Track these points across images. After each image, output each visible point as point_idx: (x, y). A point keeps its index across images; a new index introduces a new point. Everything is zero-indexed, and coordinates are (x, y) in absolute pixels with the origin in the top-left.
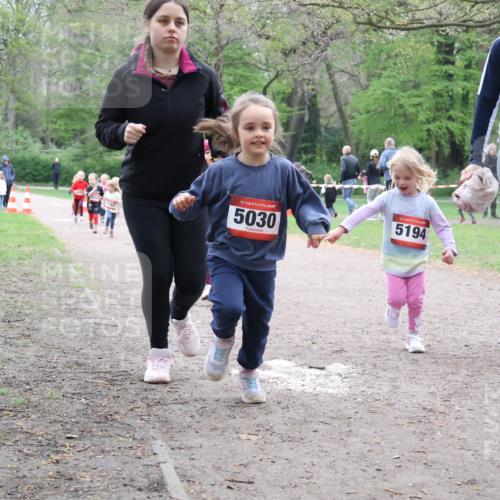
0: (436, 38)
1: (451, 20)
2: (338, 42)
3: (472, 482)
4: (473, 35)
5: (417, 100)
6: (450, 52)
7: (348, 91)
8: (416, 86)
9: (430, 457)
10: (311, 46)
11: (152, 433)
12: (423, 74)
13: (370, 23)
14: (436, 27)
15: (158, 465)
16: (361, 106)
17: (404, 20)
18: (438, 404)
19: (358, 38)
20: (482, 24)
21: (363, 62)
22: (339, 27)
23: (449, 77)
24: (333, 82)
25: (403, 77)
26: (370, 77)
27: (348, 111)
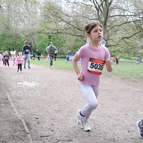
0: (49, 35)
1: (50, 32)
2: (34, 35)
3: (52, 97)
4: (54, 35)
5: (46, 44)
6: (50, 37)
7: (36, 42)
8: (46, 42)
9: (46, 94)
10: (30, 35)
11: (6, 92)
12: (47, 40)
13: (39, 32)
14: (48, 33)
15: (7, 96)
16: (38, 45)
17: (44, 32)
18: (48, 87)
19: (37, 34)
20: (55, 33)
21: (38, 38)
22: (34, 33)
23: (50, 41)
24: (34, 41)
25: (44, 40)
26: (39, 40)
27: (36, 45)
